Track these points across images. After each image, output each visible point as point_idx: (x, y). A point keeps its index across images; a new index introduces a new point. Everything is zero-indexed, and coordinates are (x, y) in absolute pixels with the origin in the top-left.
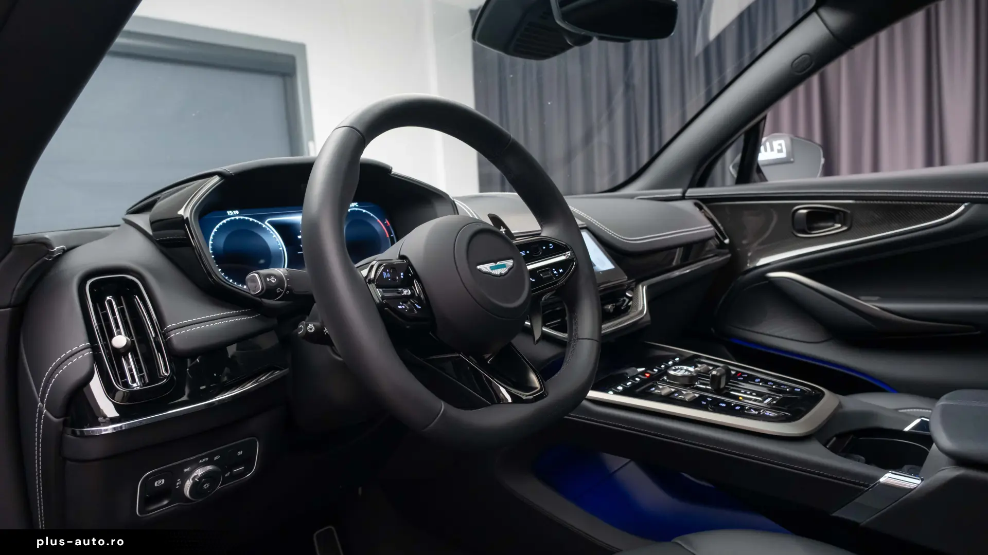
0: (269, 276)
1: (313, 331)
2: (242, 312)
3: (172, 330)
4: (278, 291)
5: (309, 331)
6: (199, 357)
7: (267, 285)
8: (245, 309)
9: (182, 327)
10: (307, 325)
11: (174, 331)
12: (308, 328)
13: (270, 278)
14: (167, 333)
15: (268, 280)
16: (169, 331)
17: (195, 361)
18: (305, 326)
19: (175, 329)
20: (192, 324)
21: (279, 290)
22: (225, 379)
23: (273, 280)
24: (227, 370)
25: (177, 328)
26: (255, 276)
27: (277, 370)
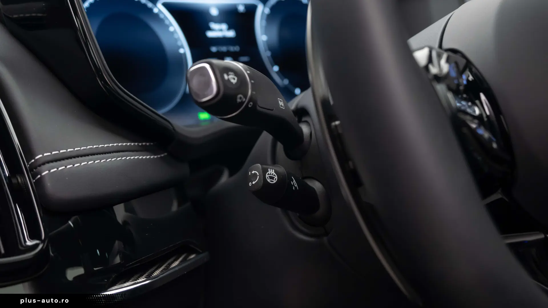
0: (228, 70)
1: (275, 182)
2: (142, 145)
3: (44, 164)
4: (239, 100)
5: (269, 180)
6: (73, 218)
7: (225, 86)
8: (146, 142)
9: (60, 160)
10: (265, 171)
11: (47, 165)
12: (267, 176)
13: (228, 75)
14: (36, 168)
15: (226, 77)
16: (40, 166)
17: (68, 224)
18: (261, 171)
19: (48, 162)
20: (74, 157)
21: (241, 98)
22: (118, 260)
23: (233, 79)
24: (117, 244)
25: (52, 161)
26: (204, 68)
27: (193, 254)
